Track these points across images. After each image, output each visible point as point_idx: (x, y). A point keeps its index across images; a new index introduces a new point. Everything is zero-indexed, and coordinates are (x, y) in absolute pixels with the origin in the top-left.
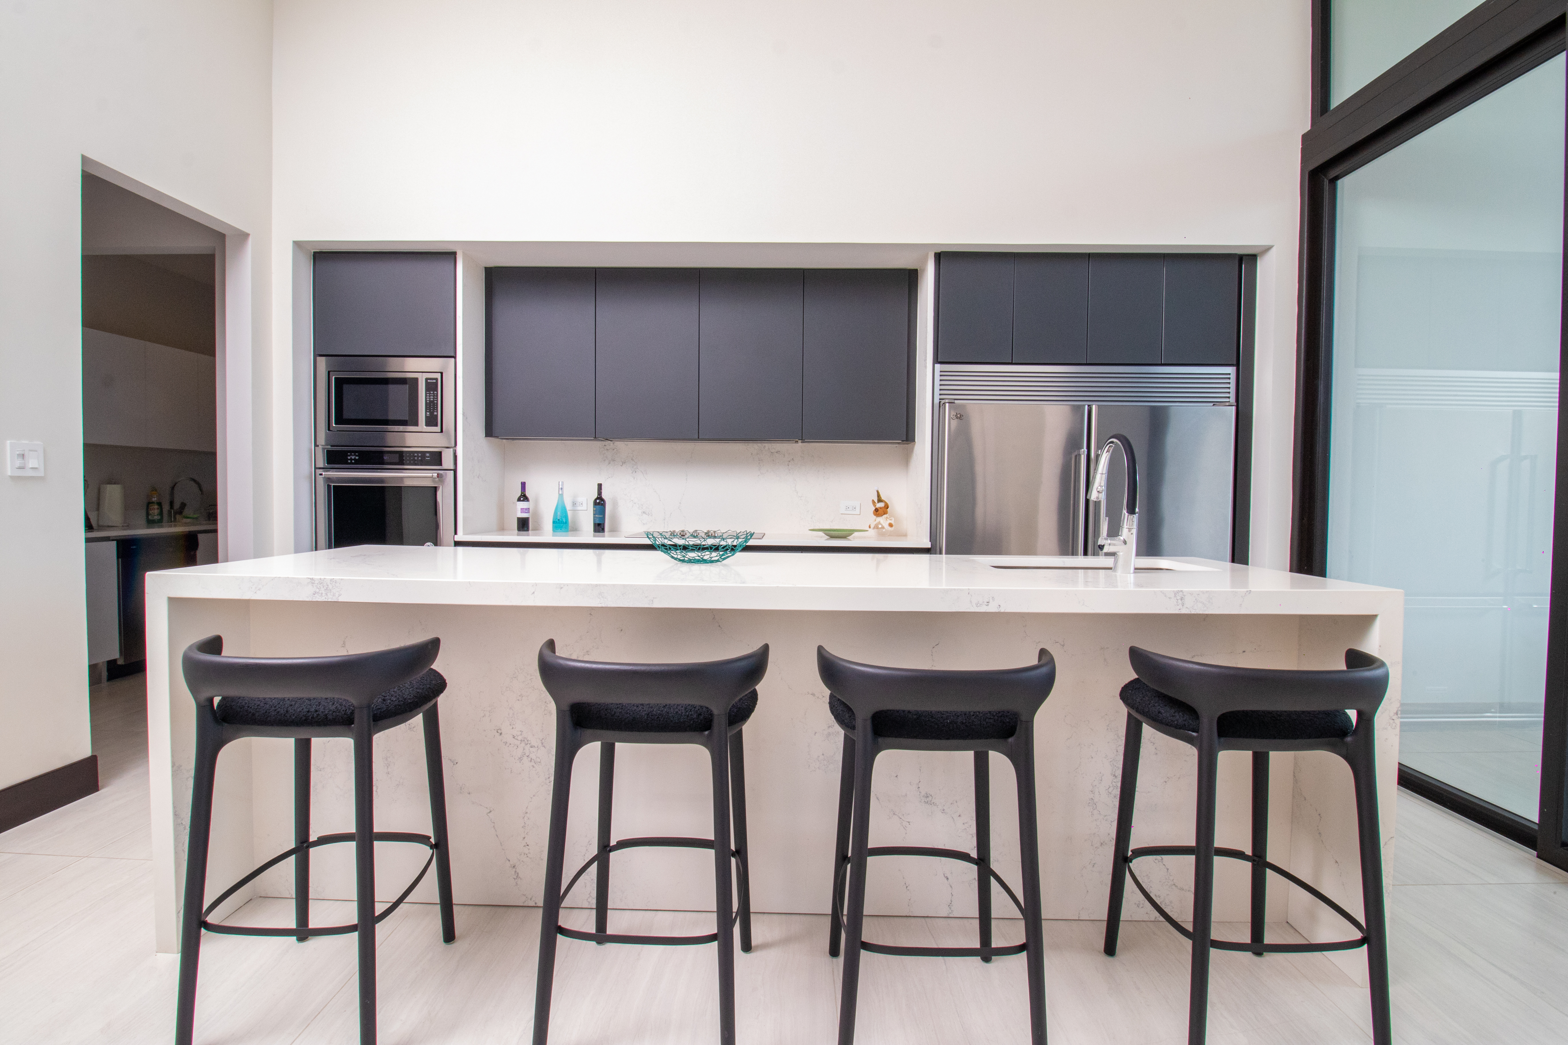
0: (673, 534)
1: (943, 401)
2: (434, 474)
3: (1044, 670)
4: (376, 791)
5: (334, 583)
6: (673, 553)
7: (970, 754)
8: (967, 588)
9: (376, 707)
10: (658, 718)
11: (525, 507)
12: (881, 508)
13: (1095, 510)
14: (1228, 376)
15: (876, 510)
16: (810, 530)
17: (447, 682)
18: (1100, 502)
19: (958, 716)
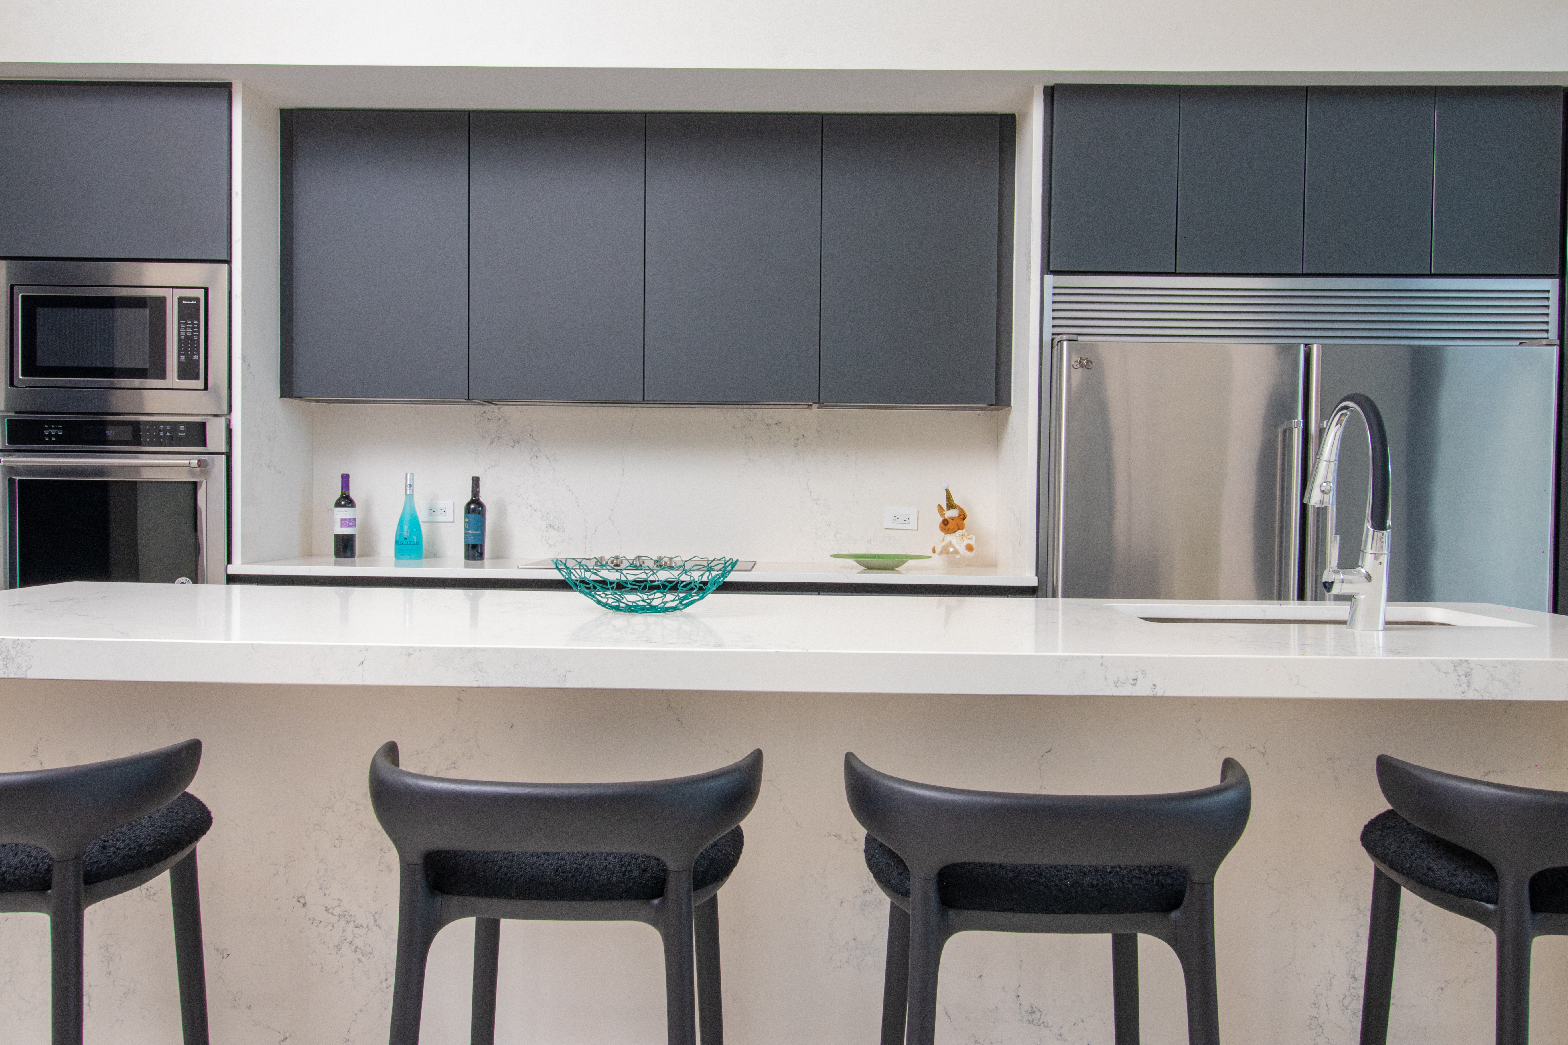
0: (600, 563)
1: (1058, 338)
2: (192, 461)
3: (1231, 795)
4: (89, 1005)
5: (19, 647)
6: (599, 595)
7: (1105, 940)
8: (1100, 655)
9: (90, 859)
10: (573, 876)
11: (348, 517)
12: (952, 519)
13: (1318, 521)
14: (1546, 295)
15: (945, 522)
16: (831, 556)
17: (212, 815)
18: (1325, 508)
19: (1085, 874)
